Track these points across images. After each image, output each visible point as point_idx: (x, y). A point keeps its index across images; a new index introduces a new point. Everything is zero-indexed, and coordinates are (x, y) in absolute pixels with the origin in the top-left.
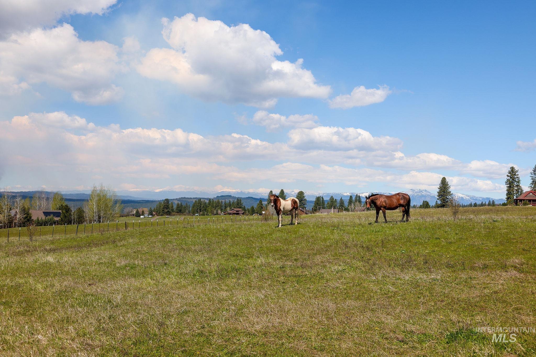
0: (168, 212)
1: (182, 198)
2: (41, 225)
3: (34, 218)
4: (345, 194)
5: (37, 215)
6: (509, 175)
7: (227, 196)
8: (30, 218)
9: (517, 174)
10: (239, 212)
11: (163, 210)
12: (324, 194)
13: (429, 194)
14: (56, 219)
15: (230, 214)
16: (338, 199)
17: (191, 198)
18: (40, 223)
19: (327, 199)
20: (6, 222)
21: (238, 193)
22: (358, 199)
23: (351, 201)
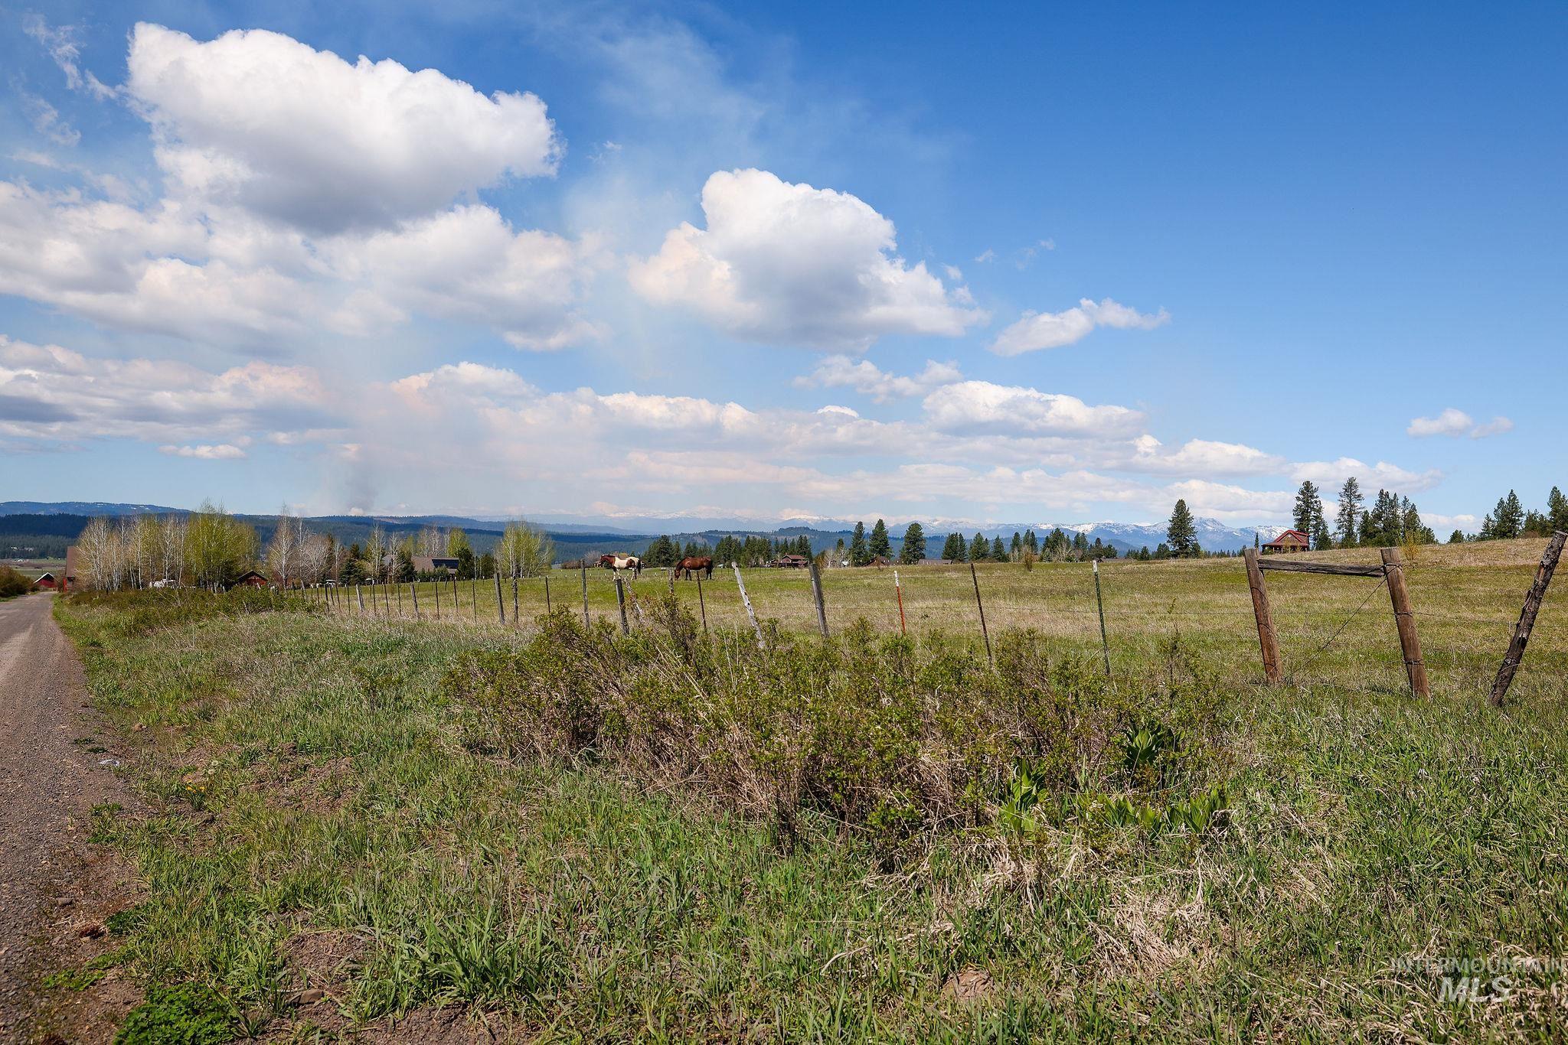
0: (668, 560)
1: (711, 532)
2: (428, 580)
3: (418, 569)
4: (1044, 527)
5: (423, 564)
6: (1301, 497)
8: (413, 568)
9: (1315, 495)
10: (798, 562)
11: (657, 557)
12: (999, 525)
13: (1220, 527)
14: (451, 571)
15: (781, 565)
16: (991, 538)
18: (425, 578)
19: (969, 537)
20: (378, 574)
21: (823, 522)
22: (1031, 539)
23: (1016, 542)
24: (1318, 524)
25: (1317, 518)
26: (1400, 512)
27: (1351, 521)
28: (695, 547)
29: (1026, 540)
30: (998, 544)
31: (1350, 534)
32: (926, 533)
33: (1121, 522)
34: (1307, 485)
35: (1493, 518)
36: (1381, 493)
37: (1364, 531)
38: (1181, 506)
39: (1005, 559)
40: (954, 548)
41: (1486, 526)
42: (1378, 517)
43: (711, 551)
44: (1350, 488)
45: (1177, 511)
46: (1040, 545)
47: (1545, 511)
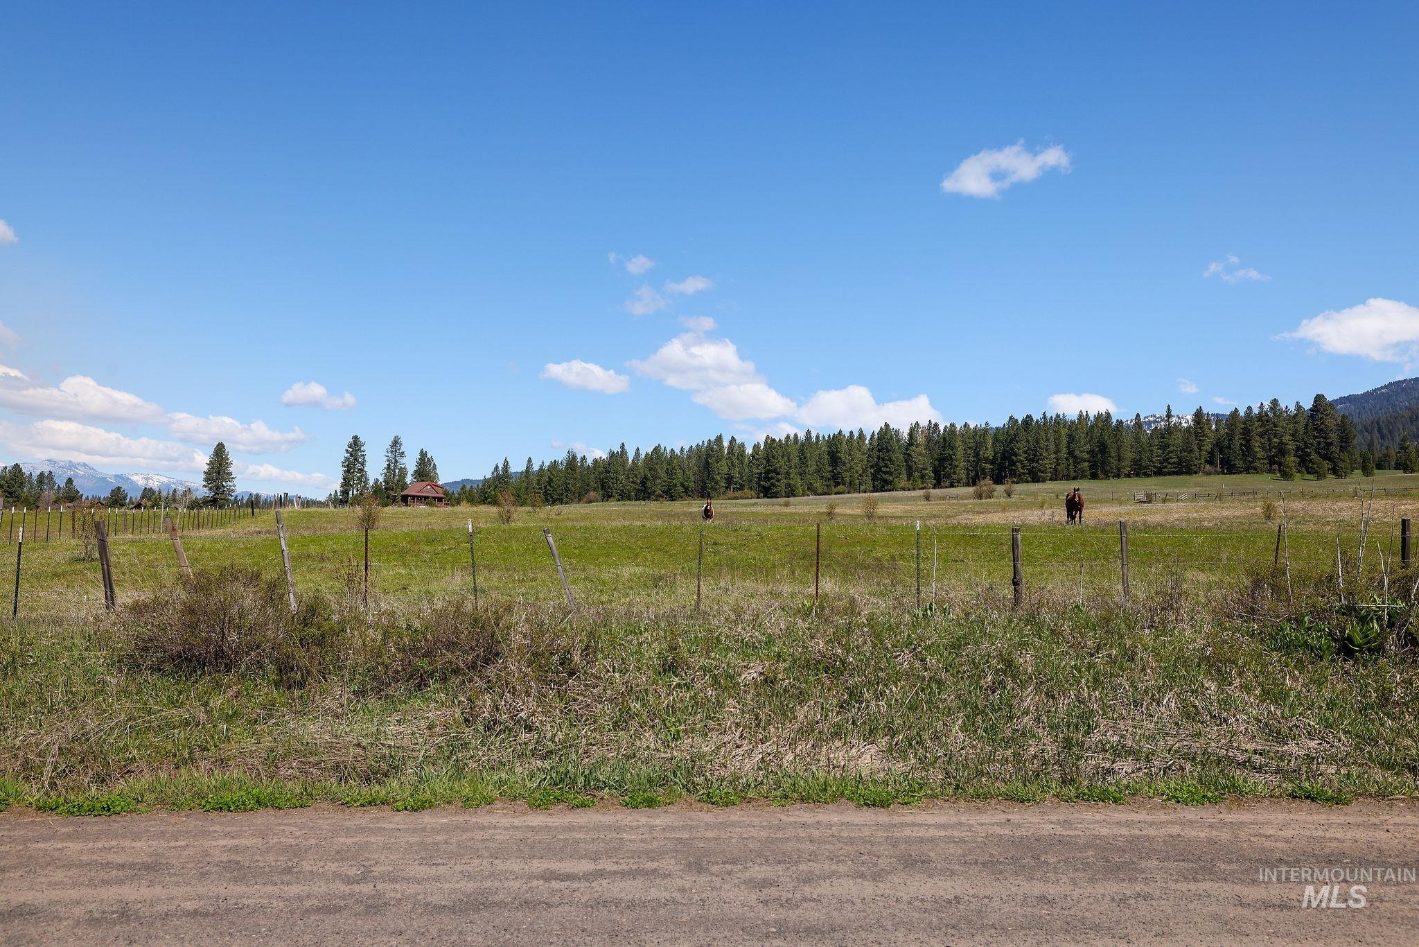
9: (362, 449)
34: (356, 438)
44: (396, 444)
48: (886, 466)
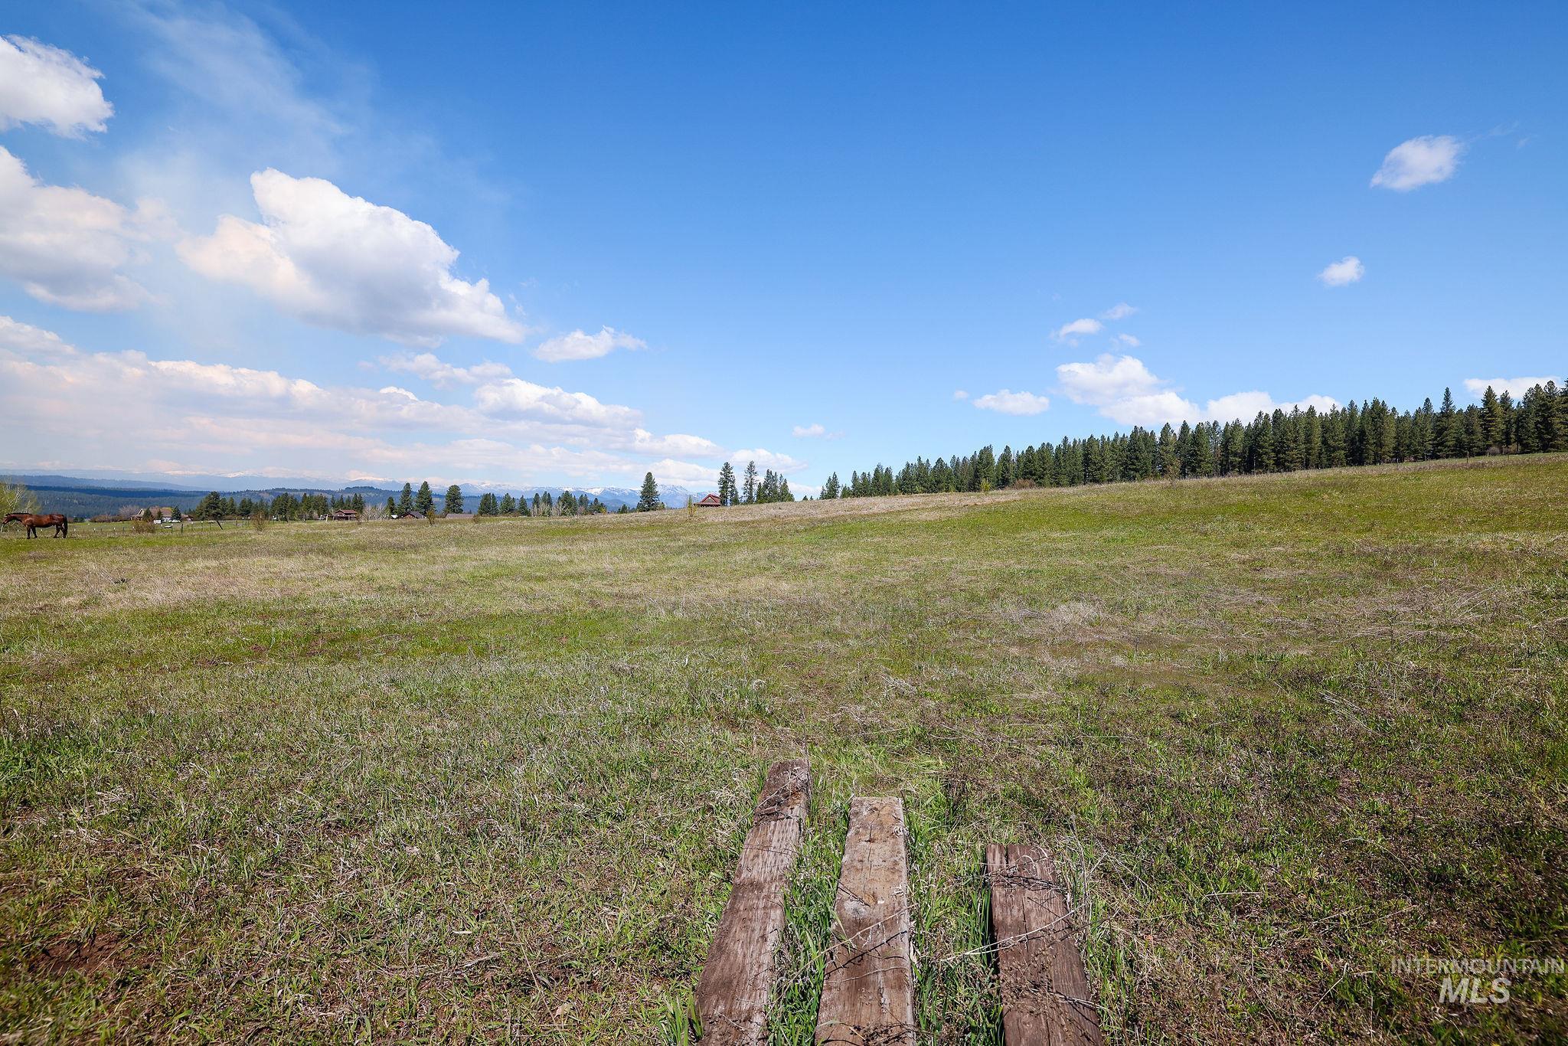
0: (217, 513)
6: (723, 472)
7: (365, 487)
9: (731, 471)
10: (350, 516)
11: (205, 511)
12: (533, 488)
15: (333, 518)
16: (519, 497)
17: (296, 490)
19: (500, 496)
21: (387, 483)
22: (548, 499)
23: (536, 501)
24: (733, 491)
25: (732, 486)
26: (778, 484)
27: (751, 489)
28: (251, 502)
29: (544, 500)
30: (523, 502)
31: (750, 497)
32: (463, 492)
33: (621, 486)
34: (727, 465)
35: (826, 489)
36: (768, 471)
37: (758, 496)
38: (649, 476)
39: (527, 513)
40: (489, 505)
41: (822, 493)
42: (766, 486)
43: (267, 506)
44: (751, 469)
45: (647, 480)
46: (554, 502)
47: (850, 485)
48: (1133, 464)
